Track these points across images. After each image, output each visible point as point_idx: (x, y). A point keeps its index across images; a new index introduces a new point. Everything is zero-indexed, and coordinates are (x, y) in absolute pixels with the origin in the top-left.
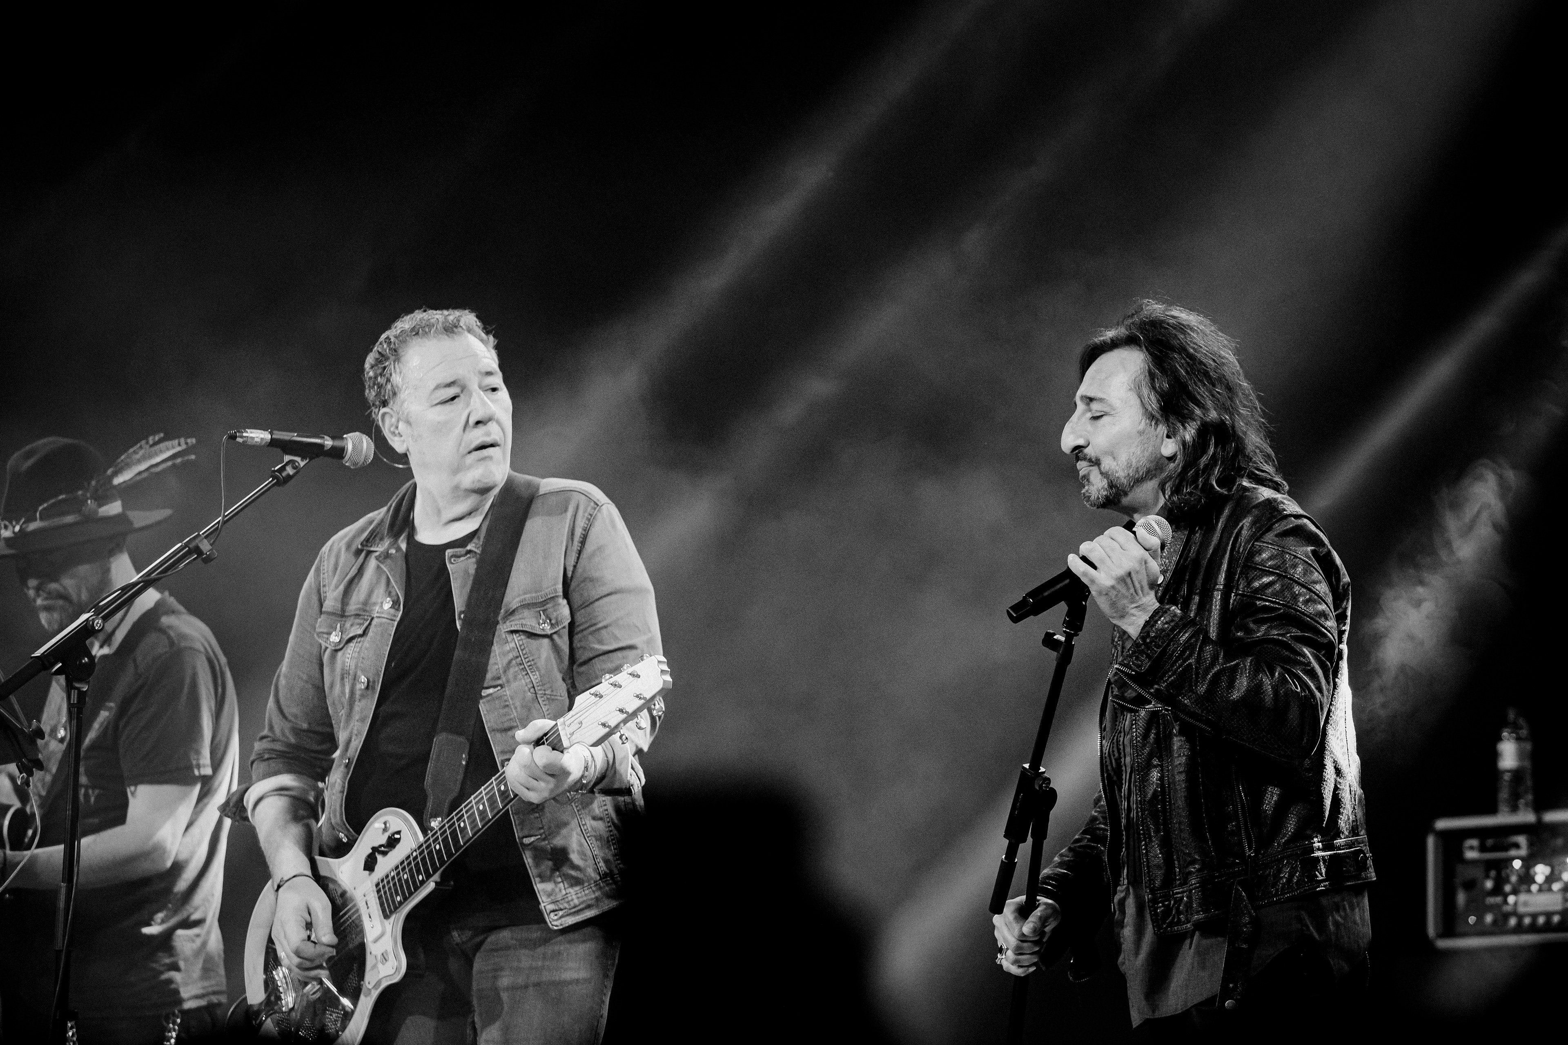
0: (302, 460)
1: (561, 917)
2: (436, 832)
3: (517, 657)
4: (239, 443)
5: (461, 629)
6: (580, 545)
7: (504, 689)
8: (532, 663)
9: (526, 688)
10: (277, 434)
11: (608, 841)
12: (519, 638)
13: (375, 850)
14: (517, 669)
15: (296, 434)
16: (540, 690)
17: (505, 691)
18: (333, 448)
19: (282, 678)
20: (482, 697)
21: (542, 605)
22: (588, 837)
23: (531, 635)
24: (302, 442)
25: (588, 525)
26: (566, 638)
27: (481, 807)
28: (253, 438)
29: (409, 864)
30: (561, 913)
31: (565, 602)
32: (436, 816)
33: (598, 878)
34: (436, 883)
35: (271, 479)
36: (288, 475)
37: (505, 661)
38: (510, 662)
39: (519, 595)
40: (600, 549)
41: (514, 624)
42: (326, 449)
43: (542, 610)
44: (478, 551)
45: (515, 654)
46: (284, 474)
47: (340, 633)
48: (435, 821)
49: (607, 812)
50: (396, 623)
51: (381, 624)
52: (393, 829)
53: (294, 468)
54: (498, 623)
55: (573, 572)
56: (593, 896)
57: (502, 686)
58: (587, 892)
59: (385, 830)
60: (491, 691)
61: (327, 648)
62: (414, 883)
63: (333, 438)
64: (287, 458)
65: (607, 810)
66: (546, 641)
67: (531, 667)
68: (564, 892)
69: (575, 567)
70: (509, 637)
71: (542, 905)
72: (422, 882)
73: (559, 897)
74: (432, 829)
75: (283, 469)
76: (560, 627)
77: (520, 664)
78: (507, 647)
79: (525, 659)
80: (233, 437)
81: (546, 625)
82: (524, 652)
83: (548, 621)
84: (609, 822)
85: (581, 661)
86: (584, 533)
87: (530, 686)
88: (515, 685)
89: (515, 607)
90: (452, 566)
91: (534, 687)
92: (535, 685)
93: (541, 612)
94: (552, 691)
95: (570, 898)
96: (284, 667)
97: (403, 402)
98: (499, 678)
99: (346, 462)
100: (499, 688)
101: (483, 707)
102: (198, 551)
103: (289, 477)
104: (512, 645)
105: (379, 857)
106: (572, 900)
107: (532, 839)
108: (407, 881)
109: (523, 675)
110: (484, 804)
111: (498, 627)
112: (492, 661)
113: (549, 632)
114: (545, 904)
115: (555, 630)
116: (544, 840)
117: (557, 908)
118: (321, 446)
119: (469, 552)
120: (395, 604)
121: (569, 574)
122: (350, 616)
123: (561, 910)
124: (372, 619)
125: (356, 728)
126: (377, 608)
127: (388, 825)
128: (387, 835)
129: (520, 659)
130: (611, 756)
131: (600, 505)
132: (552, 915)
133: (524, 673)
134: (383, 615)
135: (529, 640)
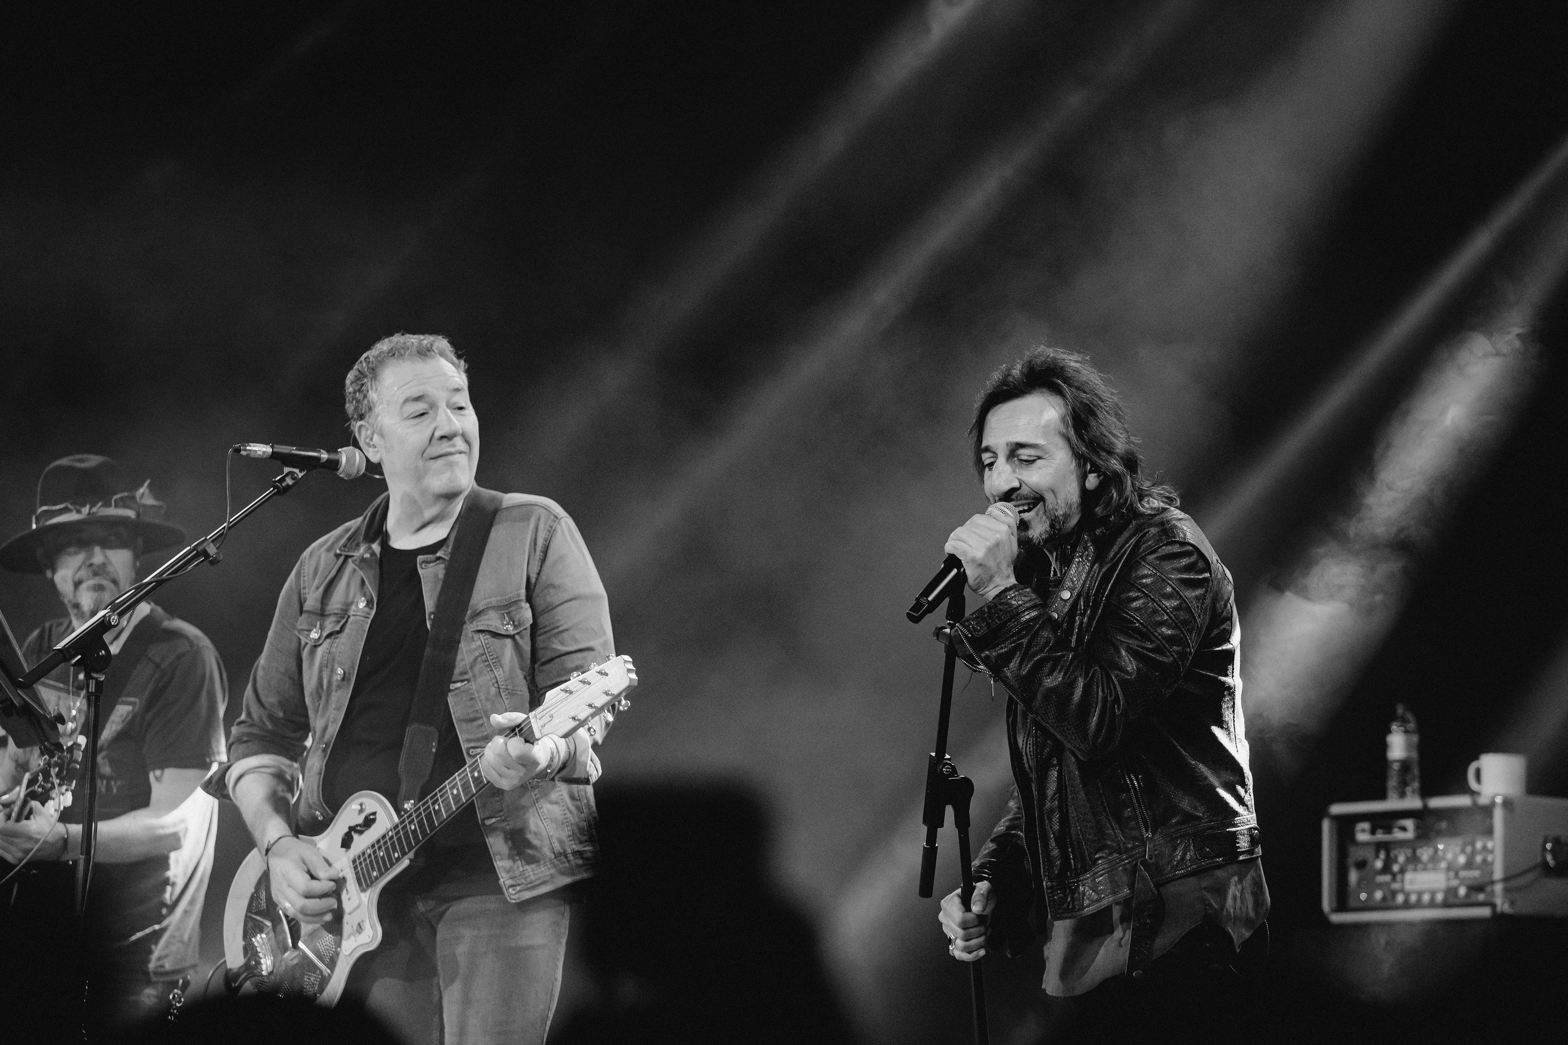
0: (300, 472)
1: (520, 891)
2: (411, 815)
3: (483, 654)
4: (242, 455)
5: (431, 628)
6: (542, 554)
7: (470, 684)
8: (496, 660)
9: (491, 683)
10: (278, 448)
11: (563, 824)
12: (485, 637)
13: (351, 829)
14: (482, 665)
15: (294, 448)
16: (502, 685)
17: (471, 685)
18: (328, 461)
19: (260, 669)
20: (450, 690)
21: (507, 608)
22: (545, 819)
23: (496, 635)
24: (300, 455)
25: (548, 536)
26: (528, 638)
27: (455, 792)
28: (256, 451)
29: (386, 843)
30: (518, 888)
31: (528, 605)
32: (409, 799)
33: (553, 856)
34: (410, 860)
35: (272, 489)
36: (288, 485)
37: (472, 658)
38: (476, 659)
39: (485, 599)
40: (561, 558)
41: (481, 623)
42: (321, 462)
43: (506, 613)
44: (447, 558)
45: (481, 651)
46: (284, 484)
47: (320, 631)
48: (408, 803)
49: (562, 797)
50: (370, 621)
51: (356, 622)
52: (368, 810)
53: (293, 479)
54: (465, 623)
55: (537, 579)
56: (548, 873)
57: (468, 680)
58: (543, 869)
59: (361, 811)
60: (459, 685)
61: (307, 644)
62: (390, 859)
63: (328, 452)
64: (286, 470)
65: (562, 795)
66: (509, 641)
67: (495, 664)
68: (521, 869)
69: (539, 574)
70: (476, 636)
71: (502, 880)
72: (398, 859)
73: (517, 873)
74: (406, 811)
75: (283, 479)
76: (522, 628)
77: (486, 661)
78: (473, 646)
79: (490, 656)
80: (238, 451)
81: (509, 626)
82: (489, 650)
83: (511, 623)
84: (563, 806)
85: (544, 660)
86: (545, 543)
87: (494, 681)
88: (481, 680)
89: (482, 608)
90: (423, 571)
91: (497, 682)
92: (498, 680)
93: (505, 615)
94: (513, 687)
95: (527, 875)
96: (262, 660)
97: (377, 416)
98: (466, 673)
99: (340, 474)
100: (466, 682)
101: (451, 700)
102: (205, 553)
103: (288, 487)
104: (478, 643)
105: (356, 836)
106: (529, 876)
107: (493, 820)
108: (383, 858)
109: (488, 671)
110: (458, 789)
111: (465, 627)
112: (459, 658)
113: (512, 633)
114: (504, 879)
115: (518, 631)
116: (503, 821)
117: (515, 883)
118: (318, 459)
119: (439, 558)
120: (369, 603)
121: (533, 580)
122: (330, 615)
123: (519, 885)
124: (349, 617)
125: (332, 716)
126: (353, 607)
127: (363, 807)
128: (363, 816)
129: (485, 656)
130: (572, 748)
131: (559, 517)
132: (511, 890)
133: (489, 669)
134: (358, 614)
135: (493, 639)
